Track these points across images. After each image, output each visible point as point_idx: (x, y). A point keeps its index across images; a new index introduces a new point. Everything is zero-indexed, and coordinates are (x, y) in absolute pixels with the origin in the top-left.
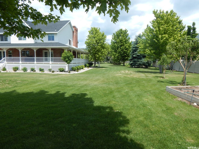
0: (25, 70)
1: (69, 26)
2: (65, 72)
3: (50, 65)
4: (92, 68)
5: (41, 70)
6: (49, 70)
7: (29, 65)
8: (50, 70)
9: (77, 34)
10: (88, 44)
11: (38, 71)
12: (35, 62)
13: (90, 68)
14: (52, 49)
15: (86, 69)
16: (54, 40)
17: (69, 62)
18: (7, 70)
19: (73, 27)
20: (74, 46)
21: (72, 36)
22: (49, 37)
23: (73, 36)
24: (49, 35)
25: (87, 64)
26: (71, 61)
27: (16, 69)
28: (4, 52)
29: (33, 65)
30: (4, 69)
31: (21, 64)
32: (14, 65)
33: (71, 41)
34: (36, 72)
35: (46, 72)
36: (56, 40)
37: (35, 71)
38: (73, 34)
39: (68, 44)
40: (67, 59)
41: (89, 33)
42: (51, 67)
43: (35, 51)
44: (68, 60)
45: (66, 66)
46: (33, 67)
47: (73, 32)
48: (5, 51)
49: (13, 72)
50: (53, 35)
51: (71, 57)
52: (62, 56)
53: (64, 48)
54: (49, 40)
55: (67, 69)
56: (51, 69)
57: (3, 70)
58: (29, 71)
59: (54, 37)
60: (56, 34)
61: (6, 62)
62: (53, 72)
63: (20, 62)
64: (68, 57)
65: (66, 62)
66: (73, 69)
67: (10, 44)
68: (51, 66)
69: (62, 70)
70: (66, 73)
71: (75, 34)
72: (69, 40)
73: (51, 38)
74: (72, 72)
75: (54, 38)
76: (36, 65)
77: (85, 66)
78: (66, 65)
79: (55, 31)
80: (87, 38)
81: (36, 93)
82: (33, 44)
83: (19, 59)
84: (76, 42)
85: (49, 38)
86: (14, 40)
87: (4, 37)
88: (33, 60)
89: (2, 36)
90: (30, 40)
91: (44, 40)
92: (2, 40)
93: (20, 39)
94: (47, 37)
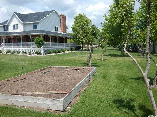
1: (55, 15)
3: (31, 49)
7: (17, 49)
9: (65, 21)
12: (21, 47)
14: (32, 36)
16: (37, 28)
19: (60, 15)
20: (62, 32)
22: (33, 26)
24: (34, 24)
25: (73, 48)
29: (19, 49)
30: (1, 52)
33: (57, 27)
34: (20, 54)
36: (39, 28)
39: (54, 31)
43: (21, 38)
44: (38, 44)
45: (42, 50)
48: (3, 38)
55: (42, 52)
59: (37, 25)
60: (38, 23)
61: (4, 47)
62: (30, 54)
63: (12, 47)
69: (38, 53)
71: (62, 21)
73: (35, 26)
82: (22, 32)
85: (33, 27)
86: (11, 29)
87: (6, 28)
88: (20, 45)
89: (4, 27)
90: (21, 29)
91: (30, 28)
92: (4, 30)
93: (14, 29)
94: (32, 26)
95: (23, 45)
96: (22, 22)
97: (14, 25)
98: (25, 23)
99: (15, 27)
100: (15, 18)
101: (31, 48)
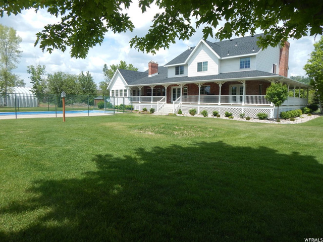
0: (205, 114)
2: (268, 119)
3: (243, 108)
5: (228, 115)
6: (241, 115)
7: (210, 107)
8: (242, 116)
9: (287, 52)
10: (311, 70)
11: (223, 117)
12: (219, 103)
13: (313, 117)
14: (248, 82)
16: (249, 67)
17: (280, 103)
18: (183, 113)
20: (282, 74)
21: (279, 58)
22: (241, 62)
23: (280, 56)
24: (242, 60)
25: (306, 108)
26: (283, 101)
27: (193, 112)
28: (179, 90)
29: (216, 107)
30: (180, 112)
31: (200, 106)
32: (191, 106)
33: (276, 66)
34: (221, 117)
35: (236, 118)
36: (254, 66)
37: (219, 116)
38: (281, 53)
40: (276, 98)
42: (243, 112)
43: (220, 86)
44: (278, 99)
45: (271, 111)
46: (216, 111)
47: (281, 50)
48: (181, 88)
49: (190, 116)
50: (248, 60)
51: (284, 94)
52: (267, 92)
53: (269, 79)
54: (241, 68)
55: (272, 116)
56: (244, 115)
57: (178, 113)
58: (210, 115)
59: (249, 61)
60: (255, 56)
61: (181, 102)
62: (248, 119)
63: (199, 103)
64: (279, 94)
65: (275, 102)
66: (281, 116)
67: (186, 78)
68: (243, 110)
69: (263, 117)
70: (268, 122)
71: (284, 52)
72: (274, 65)
73: (245, 63)
75: (249, 64)
76: (220, 107)
77: (303, 111)
78: (271, 109)
79: (253, 52)
82: (216, 75)
83: (198, 98)
84: (285, 67)
85: (241, 65)
86: (192, 72)
87: (179, 70)
88: (216, 100)
89: (177, 68)
90: (213, 70)
91: (234, 68)
92: (177, 73)
93: (199, 69)
94: (238, 63)
95: (223, 100)
96: (219, 57)
97: (199, 64)
98: (223, 58)
99: (201, 66)
100: (202, 50)
101: (243, 106)
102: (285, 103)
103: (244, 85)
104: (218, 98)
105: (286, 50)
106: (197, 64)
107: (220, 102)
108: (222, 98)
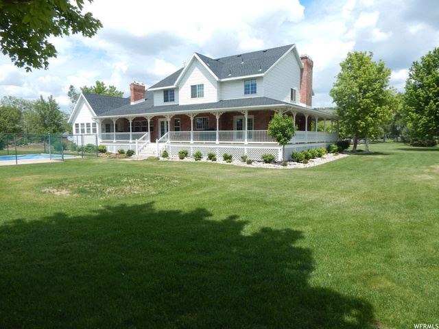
0: (198, 156)
1: (292, 57)
2: (275, 163)
3: (246, 148)
4: (346, 155)
5: (227, 158)
6: (242, 158)
7: (205, 147)
8: (244, 159)
9: (310, 73)
10: (338, 96)
11: (220, 160)
12: (217, 142)
13: (341, 156)
14: (250, 112)
15: (330, 158)
16: (255, 92)
17: (285, 141)
18: (170, 156)
19: (302, 58)
20: (304, 102)
21: (299, 81)
22: (246, 86)
23: (301, 78)
24: (247, 83)
25: (333, 145)
26: (289, 138)
27: (183, 154)
28: (167, 123)
29: (212, 147)
30: (165, 155)
31: (193, 145)
32: (181, 146)
33: (295, 90)
34: (217, 162)
35: (236, 162)
36: (261, 91)
37: (215, 160)
38: (301, 75)
39: (288, 100)
40: (280, 134)
41: (341, 68)
42: (246, 152)
43: (218, 118)
44: (282, 136)
45: (279, 151)
46: (212, 152)
47: (302, 70)
48: (169, 120)
49: (178, 159)
50: (253, 82)
51: (289, 129)
52: (270, 126)
53: (276, 108)
54: (245, 93)
55: (280, 158)
56: (246, 157)
57: (163, 157)
58: (204, 159)
59: (255, 85)
60: (262, 77)
61: (169, 141)
62: (250, 162)
63: (192, 142)
64: (283, 130)
65: (278, 140)
66: (294, 158)
67: (178, 107)
68: (246, 150)
69: (269, 160)
70: (277, 166)
71: (305, 73)
72: (292, 89)
73: (250, 87)
74: (293, 165)
75: (255, 88)
76: (218, 146)
77: (329, 150)
78: (279, 148)
79: (259, 73)
80: (336, 81)
81: (186, 216)
82: (214, 104)
83: (190, 135)
84: (307, 93)
85: (245, 89)
86: (184, 98)
87: (169, 95)
88: (213, 137)
89: (166, 92)
90: (210, 96)
91: (236, 93)
92: (166, 100)
93: (194, 95)
94: (242, 88)
95: (222, 137)
96: (217, 79)
97: (194, 88)
98: (223, 80)
99: (196, 91)
100: (196, 69)
101: (246, 145)
102: (292, 141)
103: (246, 116)
104: (215, 135)
105: (308, 70)
106: (190, 88)
107: (217, 140)
108: (220, 135)
